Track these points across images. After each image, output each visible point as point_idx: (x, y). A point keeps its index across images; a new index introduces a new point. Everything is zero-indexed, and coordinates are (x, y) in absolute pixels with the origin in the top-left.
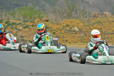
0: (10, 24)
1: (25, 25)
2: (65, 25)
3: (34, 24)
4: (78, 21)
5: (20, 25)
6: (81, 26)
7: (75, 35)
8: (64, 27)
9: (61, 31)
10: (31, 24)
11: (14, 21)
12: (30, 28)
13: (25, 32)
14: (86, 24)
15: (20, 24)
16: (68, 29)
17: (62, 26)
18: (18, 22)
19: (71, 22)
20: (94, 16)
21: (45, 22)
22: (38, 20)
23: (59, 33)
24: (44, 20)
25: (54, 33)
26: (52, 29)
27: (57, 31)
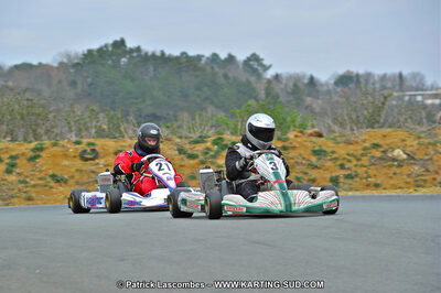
0: (225, 147)
2: (367, 145)
4: (401, 134)
7: (398, 171)
8: (365, 149)
9: (358, 160)
21: (314, 139)
22: (296, 133)
23: (356, 166)
24: (311, 135)
25: (342, 167)
26: (334, 156)
27: (349, 161)
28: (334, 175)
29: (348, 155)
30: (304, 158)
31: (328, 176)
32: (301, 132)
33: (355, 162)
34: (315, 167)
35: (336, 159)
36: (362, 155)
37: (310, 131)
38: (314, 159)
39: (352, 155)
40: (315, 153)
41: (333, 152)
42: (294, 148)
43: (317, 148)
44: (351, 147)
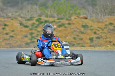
0: (42, 22)
1: (60, 24)
2: (107, 23)
3: (70, 22)
5: (54, 23)
8: (106, 25)
9: (103, 30)
10: (67, 22)
11: (46, 19)
12: (65, 27)
13: (60, 31)
15: (54, 21)
16: (111, 27)
17: (103, 24)
18: (51, 19)
21: (83, 20)
22: (75, 17)
23: (101, 33)
24: (82, 18)
25: (95, 33)
26: (92, 28)
27: (99, 31)
28: (91, 37)
29: (98, 28)
30: (78, 29)
31: (88, 37)
32: (78, 17)
33: (101, 31)
34: (83, 33)
35: (93, 29)
36: (105, 28)
37: (81, 16)
38: (82, 29)
39: (100, 28)
40: (83, 26)
41: (91, 26)
42: (74, 24)
43: (84, 24)
44: (100, 24)
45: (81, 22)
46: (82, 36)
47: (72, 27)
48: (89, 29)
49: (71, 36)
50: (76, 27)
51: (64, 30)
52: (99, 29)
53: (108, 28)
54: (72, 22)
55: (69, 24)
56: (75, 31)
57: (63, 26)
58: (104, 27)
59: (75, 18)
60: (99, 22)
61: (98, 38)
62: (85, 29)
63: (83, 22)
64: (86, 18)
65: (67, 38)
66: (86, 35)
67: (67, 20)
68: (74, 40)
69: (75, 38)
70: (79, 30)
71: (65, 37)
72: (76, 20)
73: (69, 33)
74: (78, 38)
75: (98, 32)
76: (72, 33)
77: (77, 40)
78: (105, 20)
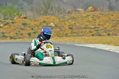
1: (5, 23)
3: (13, 21)
5: (1, 23)
6: (57, 22)
10: (11, 21)
12: (10, 25)
13: (5, 29)
14: (61, 20)
15: (1, 21)
16: (45, 24)
17: (39, 22)
19: (48, 18)
20: (69, 13)
45: (21, 21)
46: (22, 32)
47: (14, 25)
48: (28, 26)
49: (14, 32)
50: (18, 25)
51: (9, 27)
52: (35, 26)
53: (42, 25)
54: (15, 21)
55: (12, 23)
56: (17, 28)
57: (8, 25)
58: (39, 24)
59: (17, 18)
60: (36, 21)
61: (34, 33)
62: (24, 27)
63: (23, 21)
64: (26, 18)
65: (11, 33)
66: (25, 31)
67: (11, 19)
68: (16, 35)
69: (17, 34)
70: (20, 27)
71: (10, 33)
72: (18, 20)
73: (12, 30)
74: (20, 33)
75: (34, 29)
76: (15, 29)
77: (19, 35)
78: (40, 19)
